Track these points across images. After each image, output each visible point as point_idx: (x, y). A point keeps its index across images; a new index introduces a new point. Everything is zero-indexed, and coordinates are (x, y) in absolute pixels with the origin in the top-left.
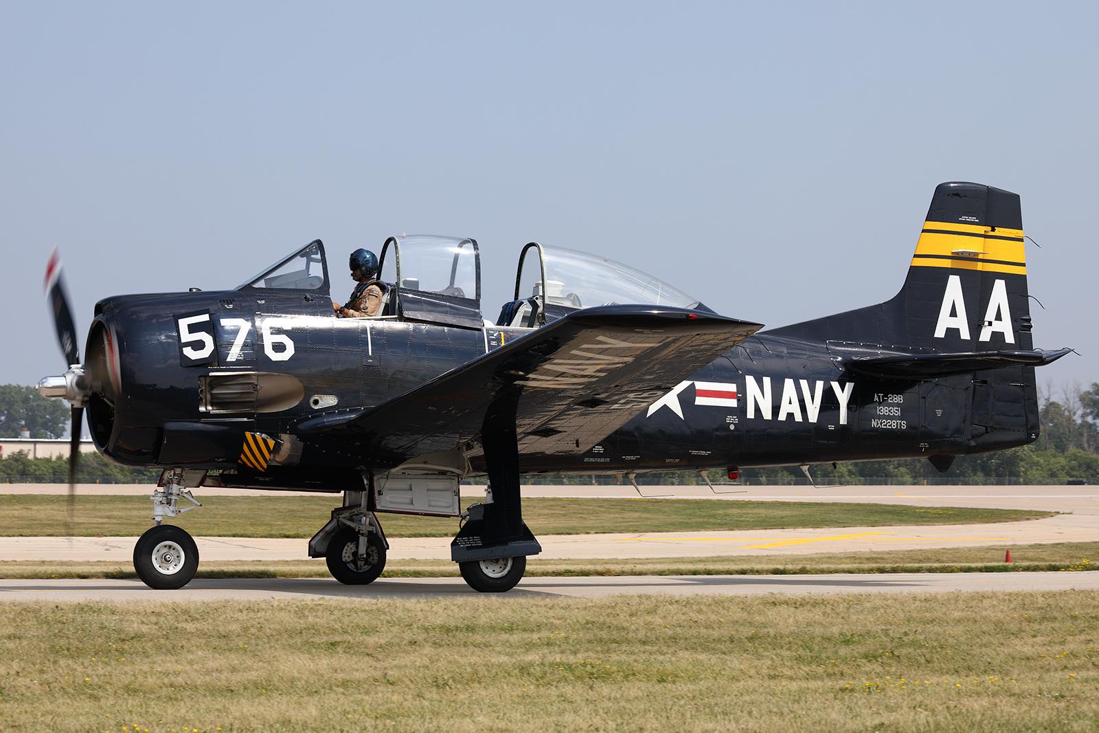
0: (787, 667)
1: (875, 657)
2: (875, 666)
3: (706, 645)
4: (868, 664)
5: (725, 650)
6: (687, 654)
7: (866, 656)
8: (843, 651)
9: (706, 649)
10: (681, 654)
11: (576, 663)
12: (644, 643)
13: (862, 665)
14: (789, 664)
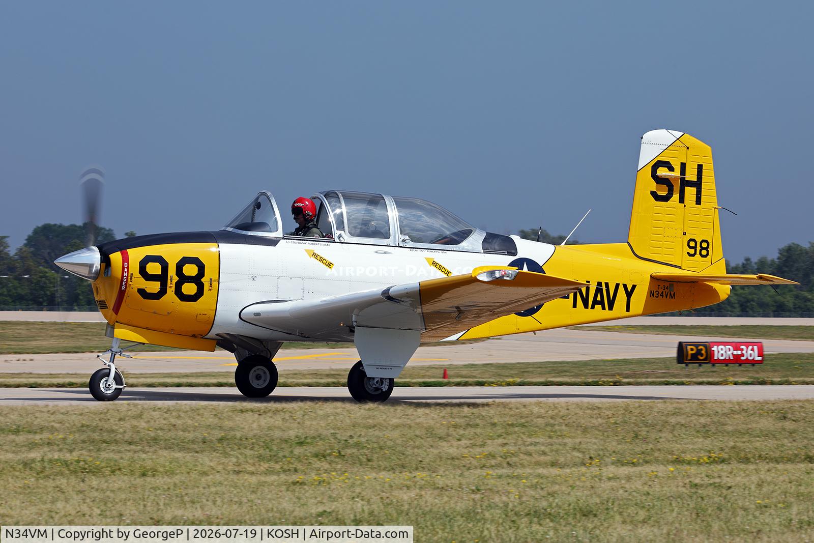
0: (250, 464)
1: (324, 456)
2: (323, 464)
3: (182, 446)
4: (318, 462)
5: (198, 450)
6: (165, 453)
7: (316, 455)
8: (297, 451)
9: (183, 449)
10: (160, 452)
11: (72, 459)
12: (130, 443)
13: (313, 462)
14: (250, 461)
